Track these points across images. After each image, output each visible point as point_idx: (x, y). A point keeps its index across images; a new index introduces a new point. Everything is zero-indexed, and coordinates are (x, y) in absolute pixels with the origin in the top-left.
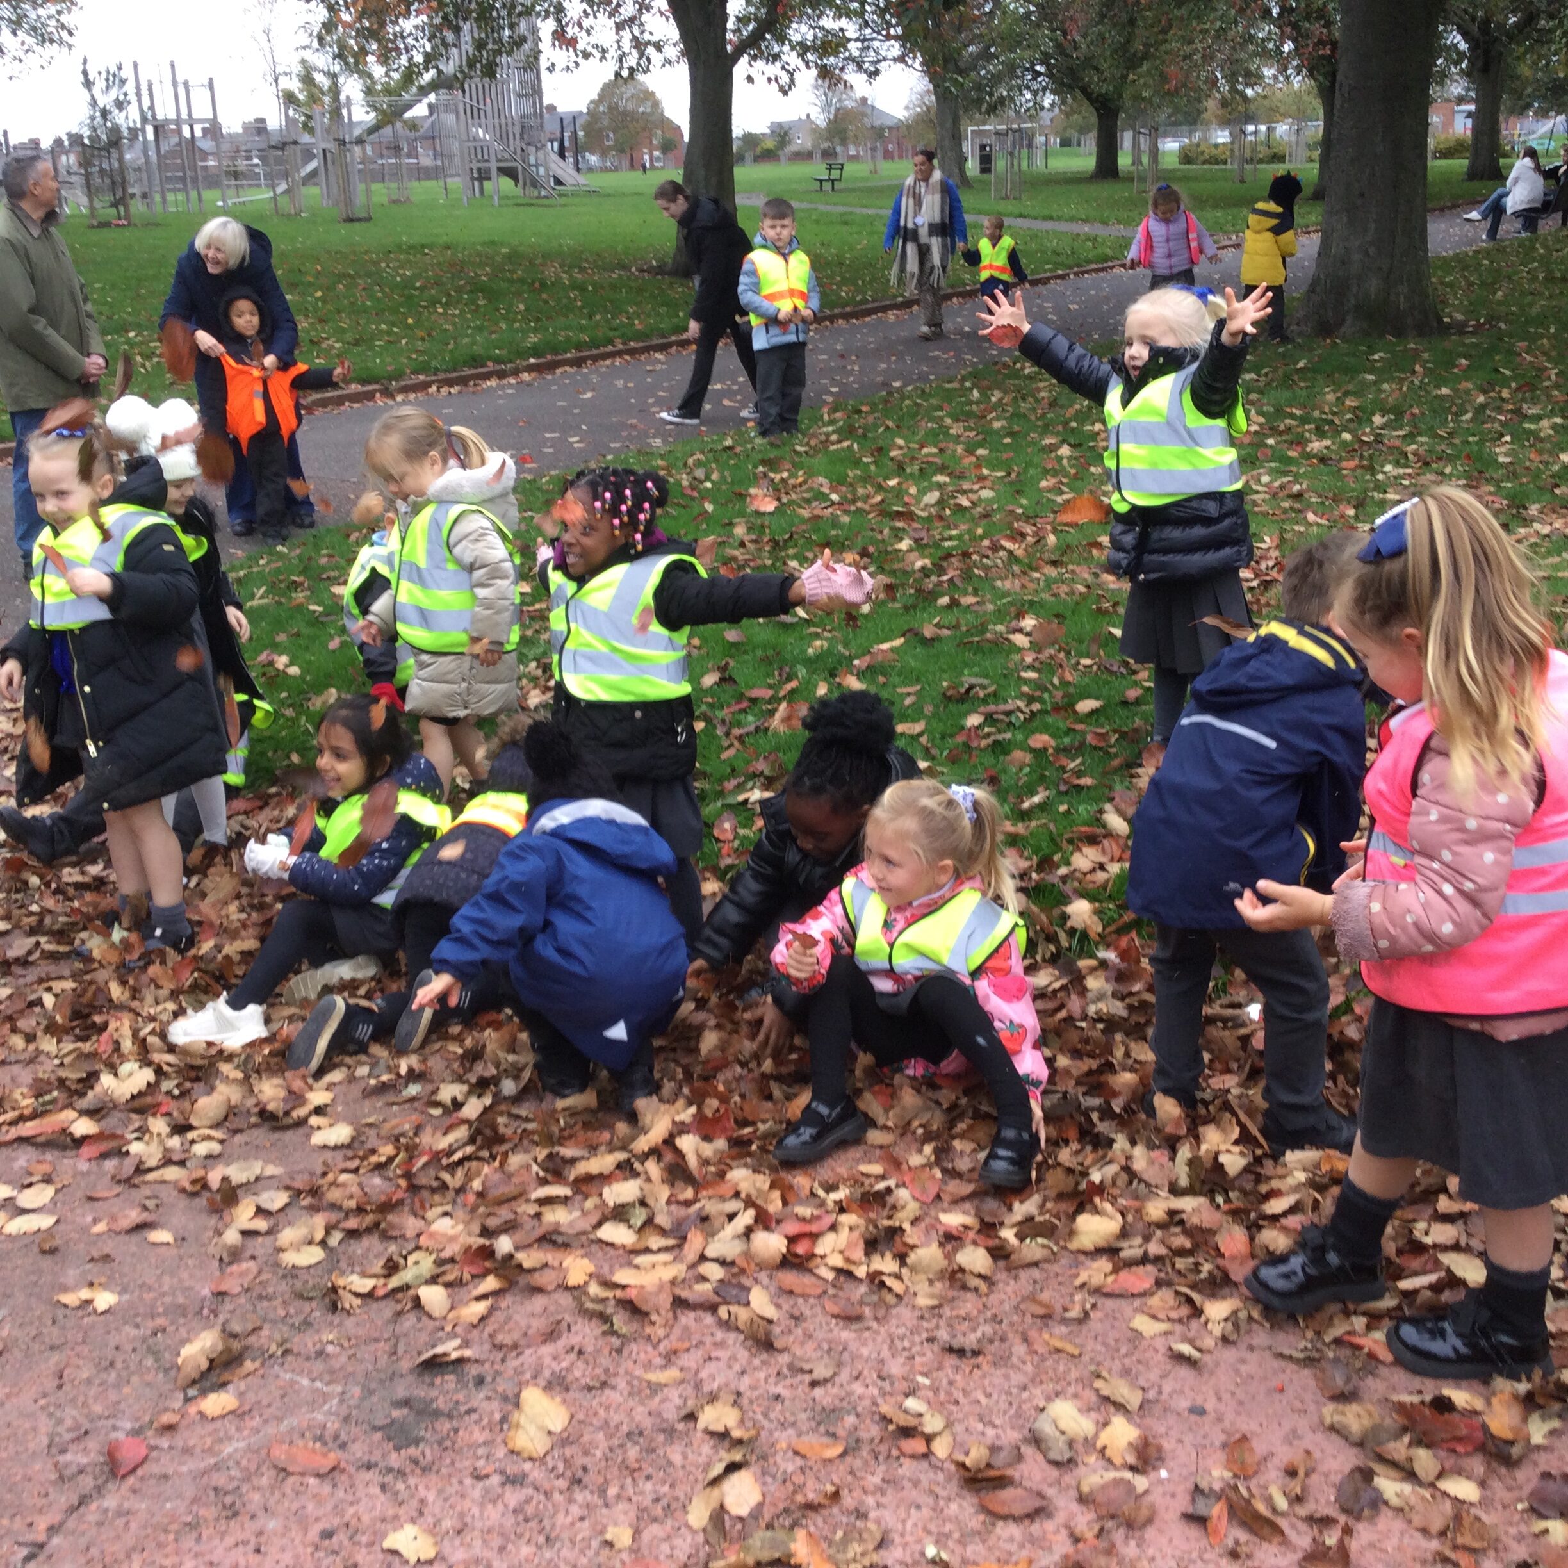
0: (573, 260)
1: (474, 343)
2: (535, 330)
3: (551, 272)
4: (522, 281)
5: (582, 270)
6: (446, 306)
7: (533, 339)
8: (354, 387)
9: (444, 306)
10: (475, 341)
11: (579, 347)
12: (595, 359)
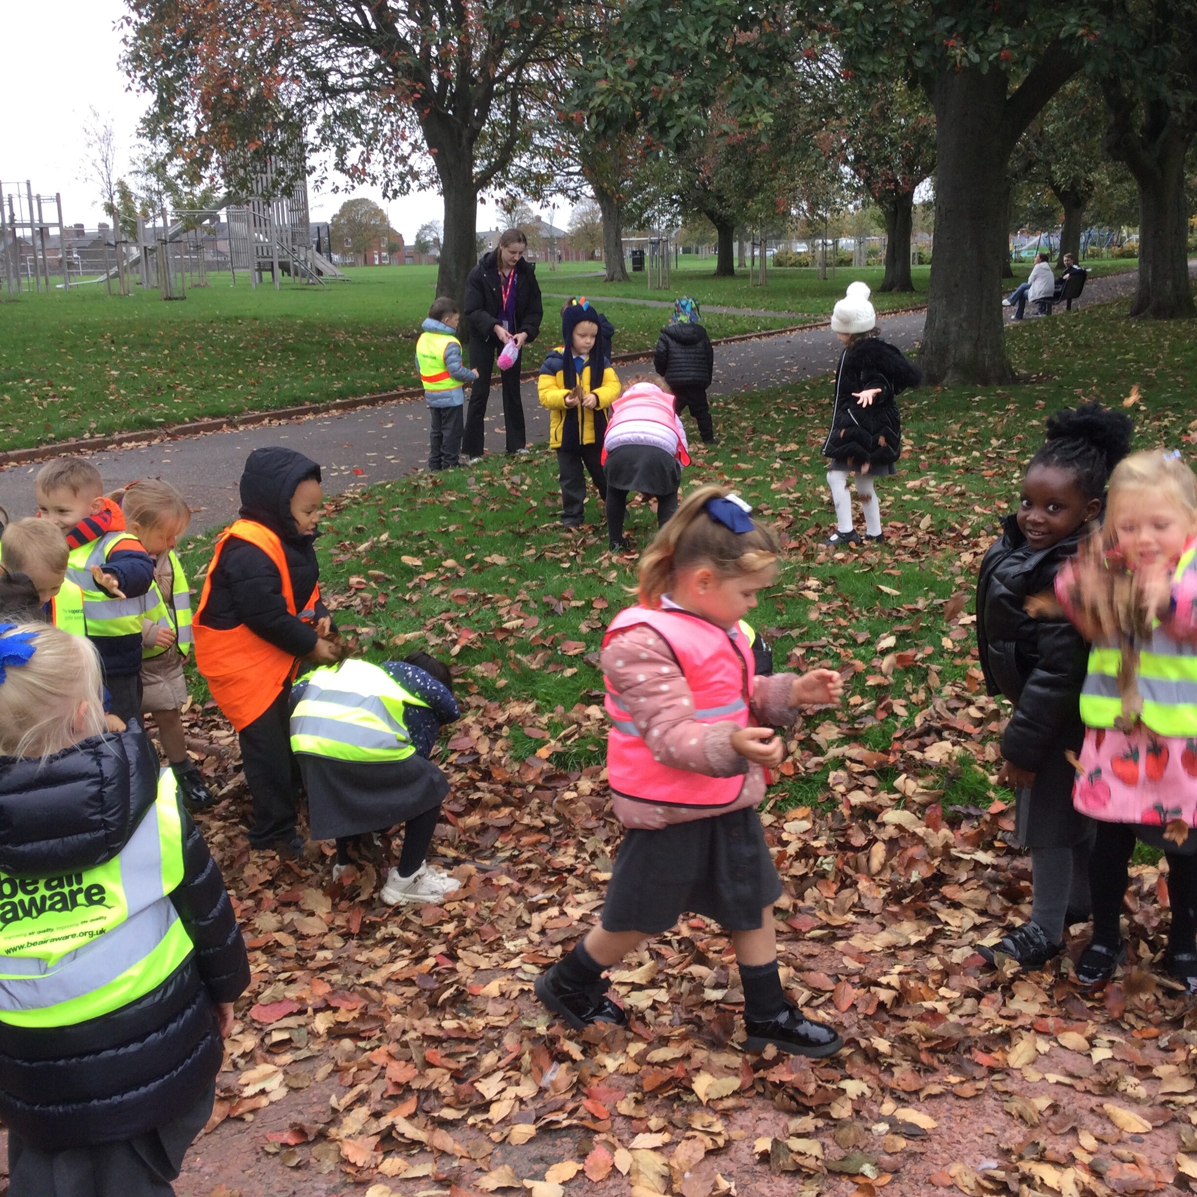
0: (354, 329)
1: (293, 388)
2: (337, 379)
3: (340, 337)
4: (318, 343)
5: (363, 336)
6: (266, 360)
7: (337, 385)
8: (206, 420)
9: (264, 360)
10: (292, 387)
11: (372, 391)
12: (385, 399)
